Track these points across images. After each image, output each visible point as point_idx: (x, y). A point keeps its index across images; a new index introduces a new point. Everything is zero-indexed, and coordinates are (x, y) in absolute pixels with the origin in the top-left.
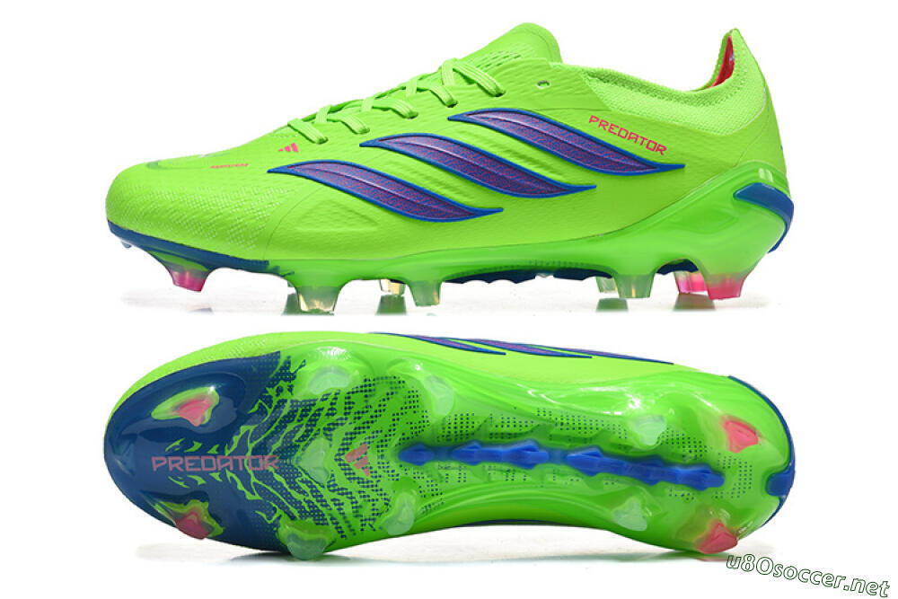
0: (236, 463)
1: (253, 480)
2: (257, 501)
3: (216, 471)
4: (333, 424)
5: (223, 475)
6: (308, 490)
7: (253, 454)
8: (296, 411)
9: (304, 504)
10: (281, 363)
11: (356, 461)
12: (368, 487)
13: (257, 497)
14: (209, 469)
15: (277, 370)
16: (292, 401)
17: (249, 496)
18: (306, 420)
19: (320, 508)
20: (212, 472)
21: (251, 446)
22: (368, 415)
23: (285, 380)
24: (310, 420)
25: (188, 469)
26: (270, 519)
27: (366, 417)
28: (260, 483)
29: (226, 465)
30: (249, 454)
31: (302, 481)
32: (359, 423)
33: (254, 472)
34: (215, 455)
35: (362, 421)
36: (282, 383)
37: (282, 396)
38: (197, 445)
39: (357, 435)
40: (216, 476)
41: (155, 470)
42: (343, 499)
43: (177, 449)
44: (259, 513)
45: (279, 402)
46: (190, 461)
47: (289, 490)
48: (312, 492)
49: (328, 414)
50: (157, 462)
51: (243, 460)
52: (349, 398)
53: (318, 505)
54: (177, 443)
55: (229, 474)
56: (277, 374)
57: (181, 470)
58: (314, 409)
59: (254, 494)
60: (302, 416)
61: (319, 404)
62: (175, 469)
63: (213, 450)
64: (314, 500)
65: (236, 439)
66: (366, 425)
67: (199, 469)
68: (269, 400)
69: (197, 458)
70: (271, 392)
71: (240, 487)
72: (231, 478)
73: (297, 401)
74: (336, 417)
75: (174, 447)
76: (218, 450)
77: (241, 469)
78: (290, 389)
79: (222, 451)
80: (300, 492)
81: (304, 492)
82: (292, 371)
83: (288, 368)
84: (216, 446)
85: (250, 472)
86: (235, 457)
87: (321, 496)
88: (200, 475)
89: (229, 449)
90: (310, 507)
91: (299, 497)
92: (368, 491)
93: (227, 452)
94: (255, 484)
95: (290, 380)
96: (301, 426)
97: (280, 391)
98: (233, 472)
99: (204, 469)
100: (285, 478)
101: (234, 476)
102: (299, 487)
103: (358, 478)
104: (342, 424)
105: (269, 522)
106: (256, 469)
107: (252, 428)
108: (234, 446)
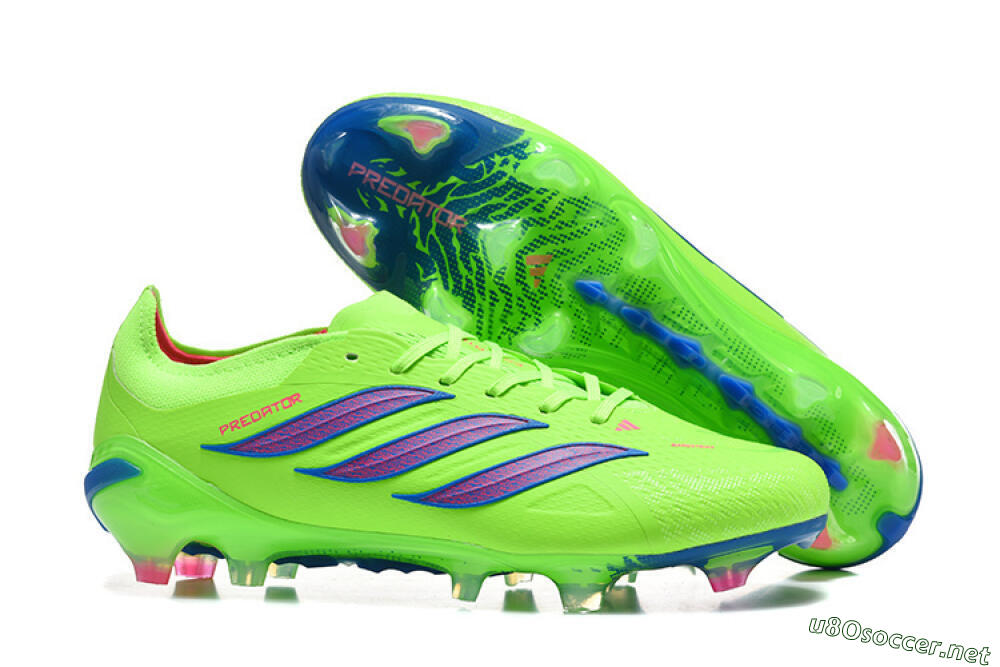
0: (427, 206)
1: (432, 232)
2: (424, 253)
3: (403, 205)
4: (534, 220)
5: (407, 213)
6: (475, 269)
7: (446, 207)
8: (509, 189)
9: (464, 281)
10: (520, 140)
11: (533, 267)
12: (529, 298)
13: (426, 250)
14: (398, 200)
15: (513, 144)
16: (511, 178)
17: (419, 245)
18: (513, 202)
19: (476, 293)
20: (399, 204)
21: (449, 199)
22: (570, 230)
23: (516, 156)
24: (516, 205)
25: (379, 190)
26: (425, 277)
27: (566, 231)
28: (437, 238)
29: (417, 204)
30: (443, 205)
31: (475, 258)
32: (557, 233)
33: (438, 224)
34: (411, 190)
35: (561, 232)
36: (511, 157)
37: (505, 169)
38: (401, 173)
39: (549, 244)
40: (401, 210)
41: (350, 174)
42: (501, 296)
43: (381, 166)
44: (419, 266)
45: (499, 172)
46: (386, 184)
47: (458, 259)
48: (478, 273)
49: (535, 209)
50: (357, 169)
51: (434, 209)
52: (562, 204)
53: (476, 289)
54: (385, 161)
55: (414, 214)
56: (512, 147)
57: (373, 187)
58: (526, 196)
59: (424, 245)
60: (511, 196)
61: (532, 195)
62: (368, 184)
63: (413, 185)
64: (475, 281)
65: (440, 185)
66: (562, 238)
67: (389, 195)
68: (491, 166)
69: (394, 184)
70: (498, 159)
71: (416, 232)
72: (414, 219)
73: (515, 180)
74: (540, 215)
75: (380, 163)
76: (417, 187)
77: (428, 215)
78: (515, 167)
79: (420, 189)
80: (466, 267)
81: (470, 269)
82: (526, 151)
83: (525, 147)
84: (418, 183)
85: (434, 223)
86: (429, 202)
87: (483, 282)
88: (386, 202)
89: (428, 190)
90: (467, 286)
91: (463, 271)
92: (527, 303)
93: (424, 193)
94: (431, 236)
95: (520, 158)
96: (505, 206)
97: (505, 162)
98: (418, 214)
99: (394, 198)
100: (462, 246)
101: (417, 219)
102: (468, 262)
103: (526, 285)
104: (542, 225)
105: (423, 280)
106: (441, 222)
107: (461, 183)
108: (434, 191)
